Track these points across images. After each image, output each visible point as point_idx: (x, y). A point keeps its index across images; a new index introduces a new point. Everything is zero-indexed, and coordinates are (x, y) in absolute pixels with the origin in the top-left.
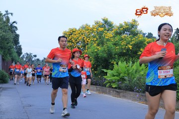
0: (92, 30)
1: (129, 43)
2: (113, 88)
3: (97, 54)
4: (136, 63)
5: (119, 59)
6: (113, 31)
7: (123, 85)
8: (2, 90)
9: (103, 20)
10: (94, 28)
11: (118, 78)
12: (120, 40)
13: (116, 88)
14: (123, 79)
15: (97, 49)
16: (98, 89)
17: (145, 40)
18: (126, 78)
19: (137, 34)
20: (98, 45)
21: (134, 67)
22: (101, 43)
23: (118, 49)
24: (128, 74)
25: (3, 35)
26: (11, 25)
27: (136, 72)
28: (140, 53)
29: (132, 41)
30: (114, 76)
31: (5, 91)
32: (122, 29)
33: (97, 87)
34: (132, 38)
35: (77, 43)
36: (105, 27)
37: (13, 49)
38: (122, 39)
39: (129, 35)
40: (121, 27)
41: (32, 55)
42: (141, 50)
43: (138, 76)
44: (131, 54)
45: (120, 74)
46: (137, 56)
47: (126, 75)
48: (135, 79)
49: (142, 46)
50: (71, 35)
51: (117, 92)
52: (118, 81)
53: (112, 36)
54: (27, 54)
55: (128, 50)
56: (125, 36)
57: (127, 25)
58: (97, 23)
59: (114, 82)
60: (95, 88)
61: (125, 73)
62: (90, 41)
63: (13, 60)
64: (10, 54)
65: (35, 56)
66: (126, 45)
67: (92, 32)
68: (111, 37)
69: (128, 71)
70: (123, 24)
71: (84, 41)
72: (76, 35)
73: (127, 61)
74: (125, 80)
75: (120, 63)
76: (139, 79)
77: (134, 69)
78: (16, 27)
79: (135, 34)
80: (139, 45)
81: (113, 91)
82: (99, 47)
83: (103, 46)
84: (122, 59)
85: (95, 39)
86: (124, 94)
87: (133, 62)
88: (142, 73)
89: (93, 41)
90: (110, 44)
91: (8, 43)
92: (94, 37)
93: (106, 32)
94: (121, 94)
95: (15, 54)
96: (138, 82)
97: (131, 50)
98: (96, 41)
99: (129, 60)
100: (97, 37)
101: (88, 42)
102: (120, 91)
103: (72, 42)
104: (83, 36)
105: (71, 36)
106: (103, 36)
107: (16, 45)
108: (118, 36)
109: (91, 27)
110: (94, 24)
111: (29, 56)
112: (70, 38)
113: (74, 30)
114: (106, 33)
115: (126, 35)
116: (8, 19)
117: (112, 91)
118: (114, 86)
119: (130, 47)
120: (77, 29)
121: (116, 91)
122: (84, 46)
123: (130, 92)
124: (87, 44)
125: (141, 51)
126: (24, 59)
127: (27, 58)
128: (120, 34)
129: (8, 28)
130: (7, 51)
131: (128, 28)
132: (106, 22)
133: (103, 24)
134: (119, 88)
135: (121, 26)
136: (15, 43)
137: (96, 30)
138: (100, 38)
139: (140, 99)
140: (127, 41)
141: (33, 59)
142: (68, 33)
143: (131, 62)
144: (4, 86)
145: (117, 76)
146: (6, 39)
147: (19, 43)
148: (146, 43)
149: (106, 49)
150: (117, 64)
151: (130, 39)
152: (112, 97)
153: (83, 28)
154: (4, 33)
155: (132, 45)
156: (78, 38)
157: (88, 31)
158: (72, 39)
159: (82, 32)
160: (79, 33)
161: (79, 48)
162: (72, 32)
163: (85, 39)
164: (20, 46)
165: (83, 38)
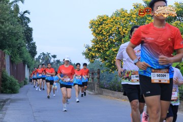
0: (130, 16)
8: (10, 102)
9: (146, 2)
10: (132, 14)
25: (10, 29)
26: (22, 15)
31: (14, 104)
35: (109, 36)
37: (24, 48)
41: (50, 55)
50: (101, 24)
54: (44, 54)
56: (177, 24)
57: (179, 7)
58: (136, 7)
62: (127, 32)
63: (24, 62)
64: (21, 54)
65: (54, 56)
67: (130, 20)
70: (174, 6)
71: (119, 33)
72: (107, 24)
78: (28, 19)
91: (17, 40)
93: (150, 18)
95: (27, 55)
101: (124, 33)
103: (103, 35)
104: (118, 26)
105: (101, 26)
107: (29, 42)
109: (128, 12)
110: (133, 8)
111: (46, 57)
112: (100, 29)
113: (105, 18)
114: (150, 20)
115: (179, 22)
116: (17, 8)
120: (109, 16)
122: (120, 40)
124: (124, 36)
126: (41, 61)
127: (43, 59)
128: (170, 20)
129: (17, 20)
130: (16, 50)
131: (180, 12)
136: (27, 40)
137: (135, 16)
141: (52, 61)
142: (97, 23)
144: (13, 96)
146: (15, 34)
147: (32, 40)
153: (117, 14)
154: (12, 26)
156: (110, 29)
157: (124, 19)
158: (103, 31)
159: (116, 20)
160: (112, 22)
161: (112, 42)
162: (102, 21)
163: (120, 30)
164: (34, 44)
165: (118, 28)
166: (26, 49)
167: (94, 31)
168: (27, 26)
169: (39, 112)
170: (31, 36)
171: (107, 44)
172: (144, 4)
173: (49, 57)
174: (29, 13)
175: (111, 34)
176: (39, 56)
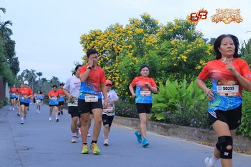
0: (126, 32)
1: (182, 53)
2: (157, 121)
3: (134, 70)
4: (192, 82)
5: (167, 77)
6: (158, 34)
7: (173, 116)
9: (143, 17)
10: (128, 29)
11: (165, 105)
12: (169, 48)
13: (162, 121)
14: (173, 108)
15: (133, 61)
16: (135, 122)
17: (206, 48)
18: (178, 105)
19: (195, 38)
20: (135, 55)
21: (191, 88)
22: (140, 52)
23: (165, 61)
24: (181, 100)
26: (3, 26)
27: (193, 95)
28: (199, 67)
29: (186, 49)
30: (159, 102)
32: (171, 30)
33: (133, 121)
34: (186, 45)
35: (102, 53)
36: (145, 28)
37: (4, 63)
38: (172, 46)
39: (183, 39)
40: (170, 28)
42: (201, 62)
43: (196, 101)
44: (186, 69)
45: (168, 100)
46: (194, 72)
47: (177, 101)
48: (192, 107)
49: (202, 57)
50: (93, 40)
51: (164, 127)
52: (166, 110)
53: (156, 41)
54: (28, 71)
55: (181, 62)
56: (176, 42)
57: (179, 25)
58: (133, 22)
59: (160, 112)
60: (130, 122)
61: (176, 98)
62: (121, 49)
63: (5, 80)
65: (40, 74)
66: (178, 56)
67: (126, 36)
68: (155, 43)
69: (180, 94)
70: (174, 23)
71: (113, 50)
72: (100, 40)
73: (179, 79)
74: (175, 108)
75: (168, 82)
76: (198, 107)
77: (189, 92)
78: (10, 31)
79: (191, 38)
80: (197, 55)
81: (158, 126)
82: (136, 59)
83: (142, 57)
84: (171, 76)
85: (130, 47)
86: (175, 130)
87: (189, 82)
88: (202, 97)
89: (127, 49)
90: (153, 54)
92: (128, 43)
93: (147, 35)
94: (171, 130)
95: (8, 71)
96: (196, 111)
97: (185, 63)
98: (132, 49)
99: (182, 78)
100: (134, 43)
101: (119, 50)
102: (170, 125)
104: (112, 42)
105: (93, 42)
106: (143, 41)
107: (11, 57)
108: (165, 41)
109: (124, 27)
110: (129, 23)
111: (30, 75)
112: (91, 45)
113: (98, 33)
114: (147, 37)
115: (178, 40)
117: (156, 126)
118: (159, 119)
119: (184, 58)
120: (103, 31)
121: (162, 126)
122: (114, 58)
123: (185, 127)
124: (118, 54)
125: (201, 65)
126: (24, 79)
127: (26, 77)
128: (168, 38)
131: (180, 29)
132: (147, 20)
133: (142, 24)
134: (167, 121)
135: (170, 26)
136: (9, 54)
137: (131, 32)
138: (138, 44)
139: (200, 138)
140: (180, 50)
141: (37, 79)
142: (88, 38)
143: (185, 81)
145: (164, 102)
147: (14, 54)
148: (208, 52)
149: (147, 62)
150: (164, 84)
151: (183, 46)
152: (156, 134)
153: (111, 29)
155: (186, 55)
156: (103, 46)
157: (119, 35)
158: (95, 47)
159: (110, 35)
160: (106, 38)
161: (105, 60)
162: (95, 36)
163: (114, 46)
164: (16, 59)
165: (112, 45)
166: (7, 65)
167: (86, 47)
168: (9, 38)
169: (20, 136)
170: (13, 50)
171: (99, 62)
172: (142, 19)
173: (34, 74)
174: (11, 24)
175: (105, 51)
176: (23, 74)
